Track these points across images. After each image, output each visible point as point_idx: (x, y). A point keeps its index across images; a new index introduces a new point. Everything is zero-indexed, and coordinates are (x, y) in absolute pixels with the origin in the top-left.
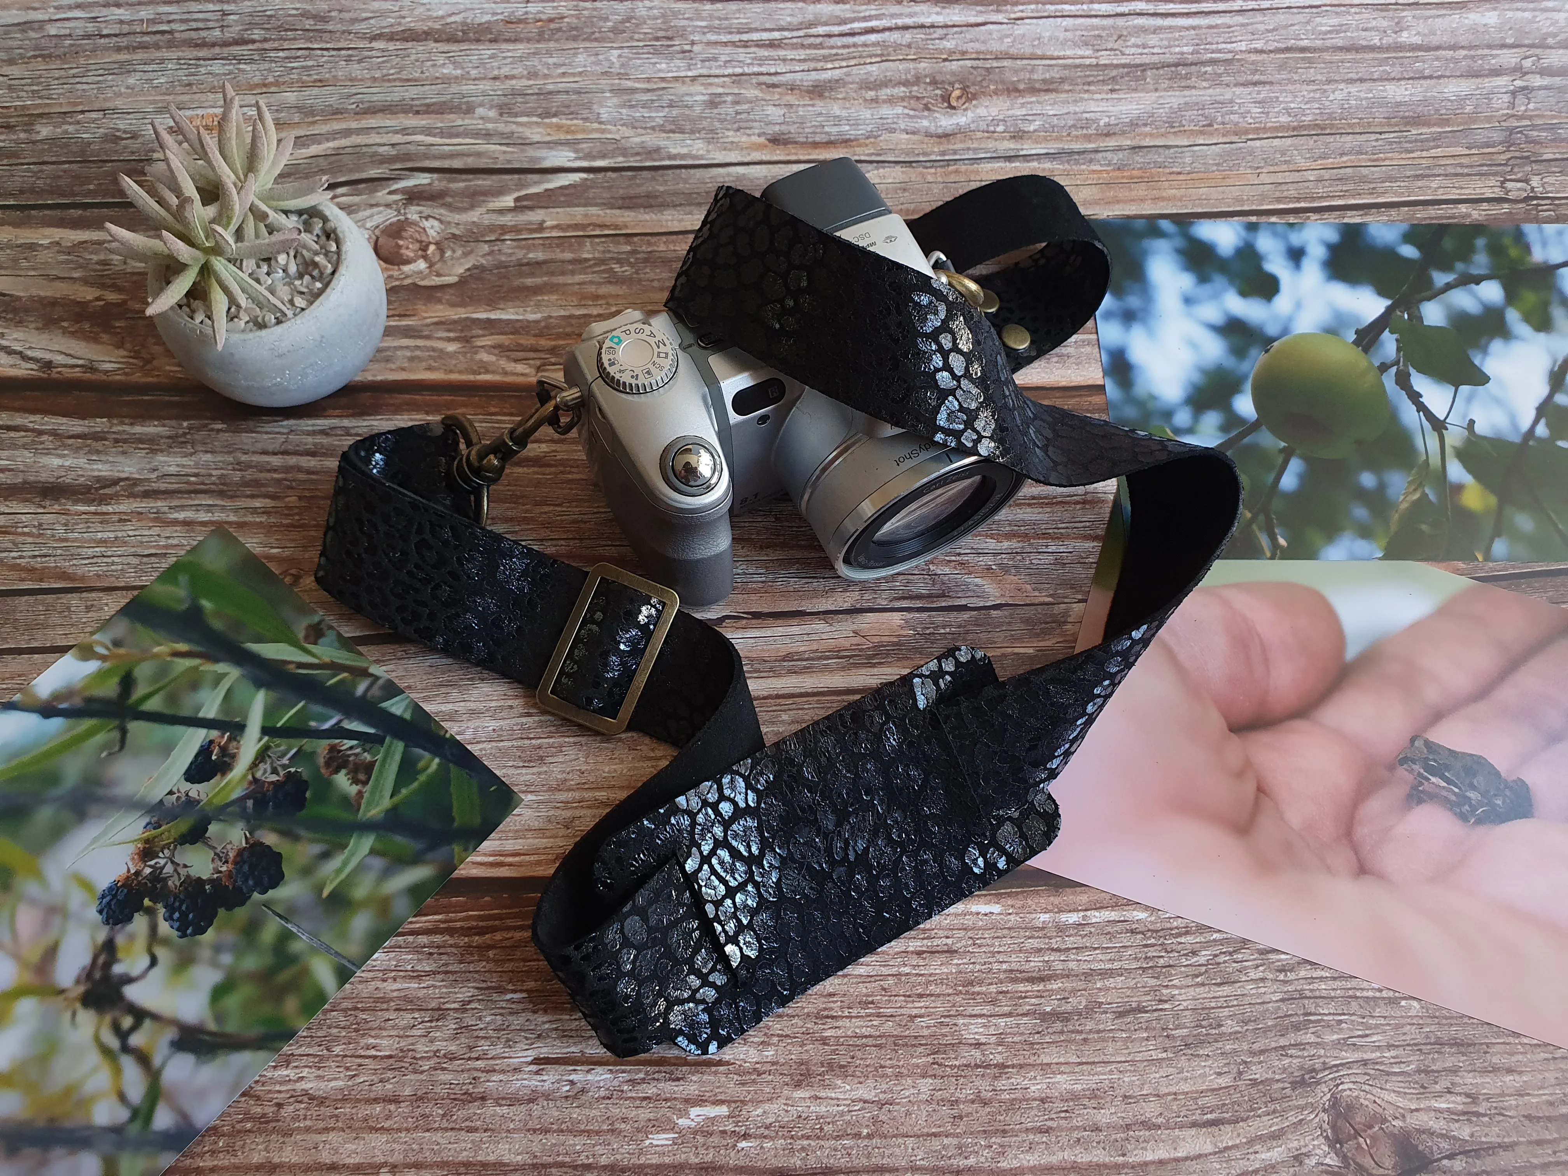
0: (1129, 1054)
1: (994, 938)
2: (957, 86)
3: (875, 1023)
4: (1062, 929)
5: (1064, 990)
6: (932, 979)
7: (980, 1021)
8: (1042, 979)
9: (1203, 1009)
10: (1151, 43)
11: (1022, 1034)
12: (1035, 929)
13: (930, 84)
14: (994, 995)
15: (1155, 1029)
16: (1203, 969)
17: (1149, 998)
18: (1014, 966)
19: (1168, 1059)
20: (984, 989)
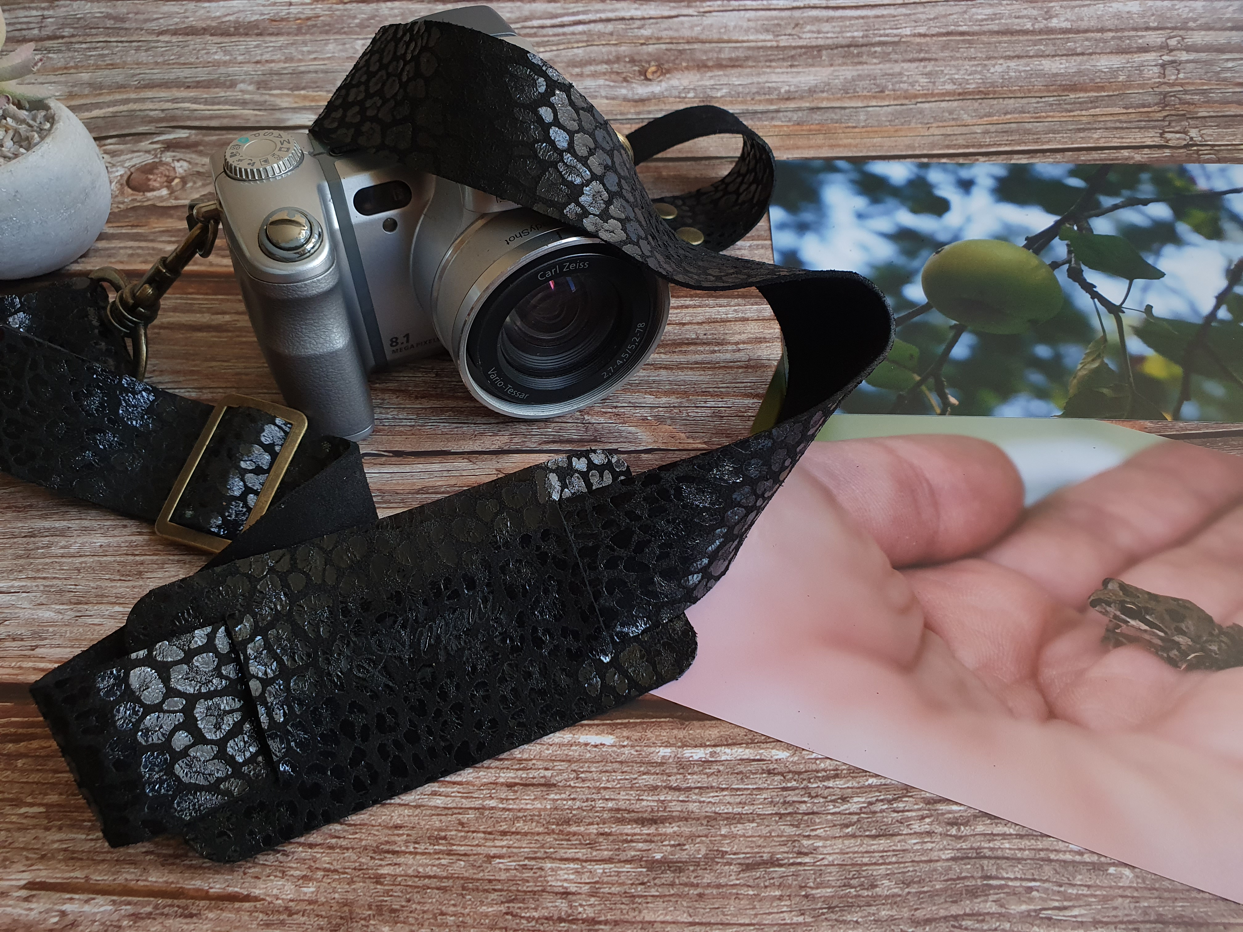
0: (756, 915)
1: (602, 772)
2: (653, 63)
3: (443, 862)
4: (684, 766)
5: (680, 835)
6: (521, 814)
7: (572, 865)
8: (654, 821)
9: (853, 865)
10: (825, 30)
11: (623, 884)
12: (651, 763)
13: (629, 62)
14: (593, 837)
15: (790, 886)
16: (855, 818)
17: (785, 849)
18: (622, 805)
19: (805, 924)
20: (582, 829)
